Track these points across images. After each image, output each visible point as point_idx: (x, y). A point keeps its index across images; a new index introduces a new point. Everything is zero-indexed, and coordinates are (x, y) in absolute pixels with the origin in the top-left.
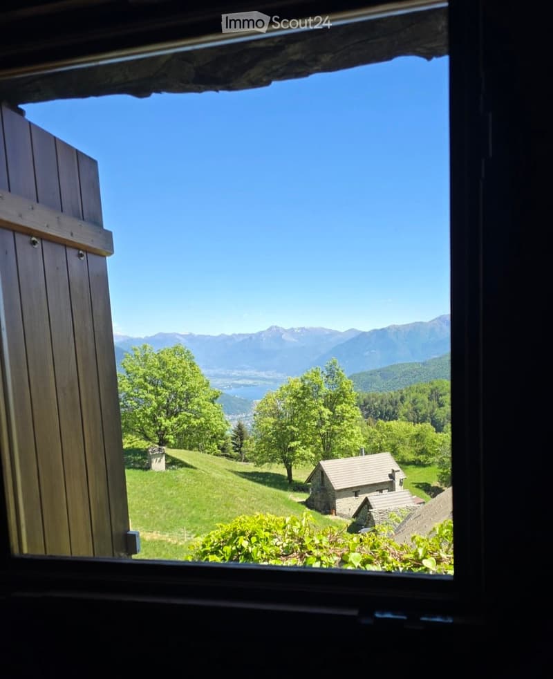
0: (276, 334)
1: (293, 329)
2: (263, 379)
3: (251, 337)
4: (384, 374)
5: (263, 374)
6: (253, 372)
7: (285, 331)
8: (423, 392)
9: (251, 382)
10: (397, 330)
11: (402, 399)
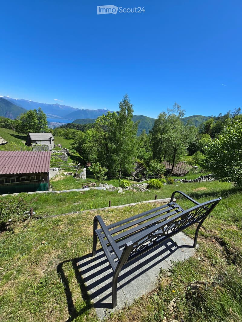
0: (57, 106)
1: (62, 105)
2: (53, 117)
3: (50, 105)
4: (85, 120)
5: (54, 116)
6: (51, 115)
7: (60, 105)
8: (90, 125)
9: (50, 117)
10: (88, 111)
11: (86, 126)
